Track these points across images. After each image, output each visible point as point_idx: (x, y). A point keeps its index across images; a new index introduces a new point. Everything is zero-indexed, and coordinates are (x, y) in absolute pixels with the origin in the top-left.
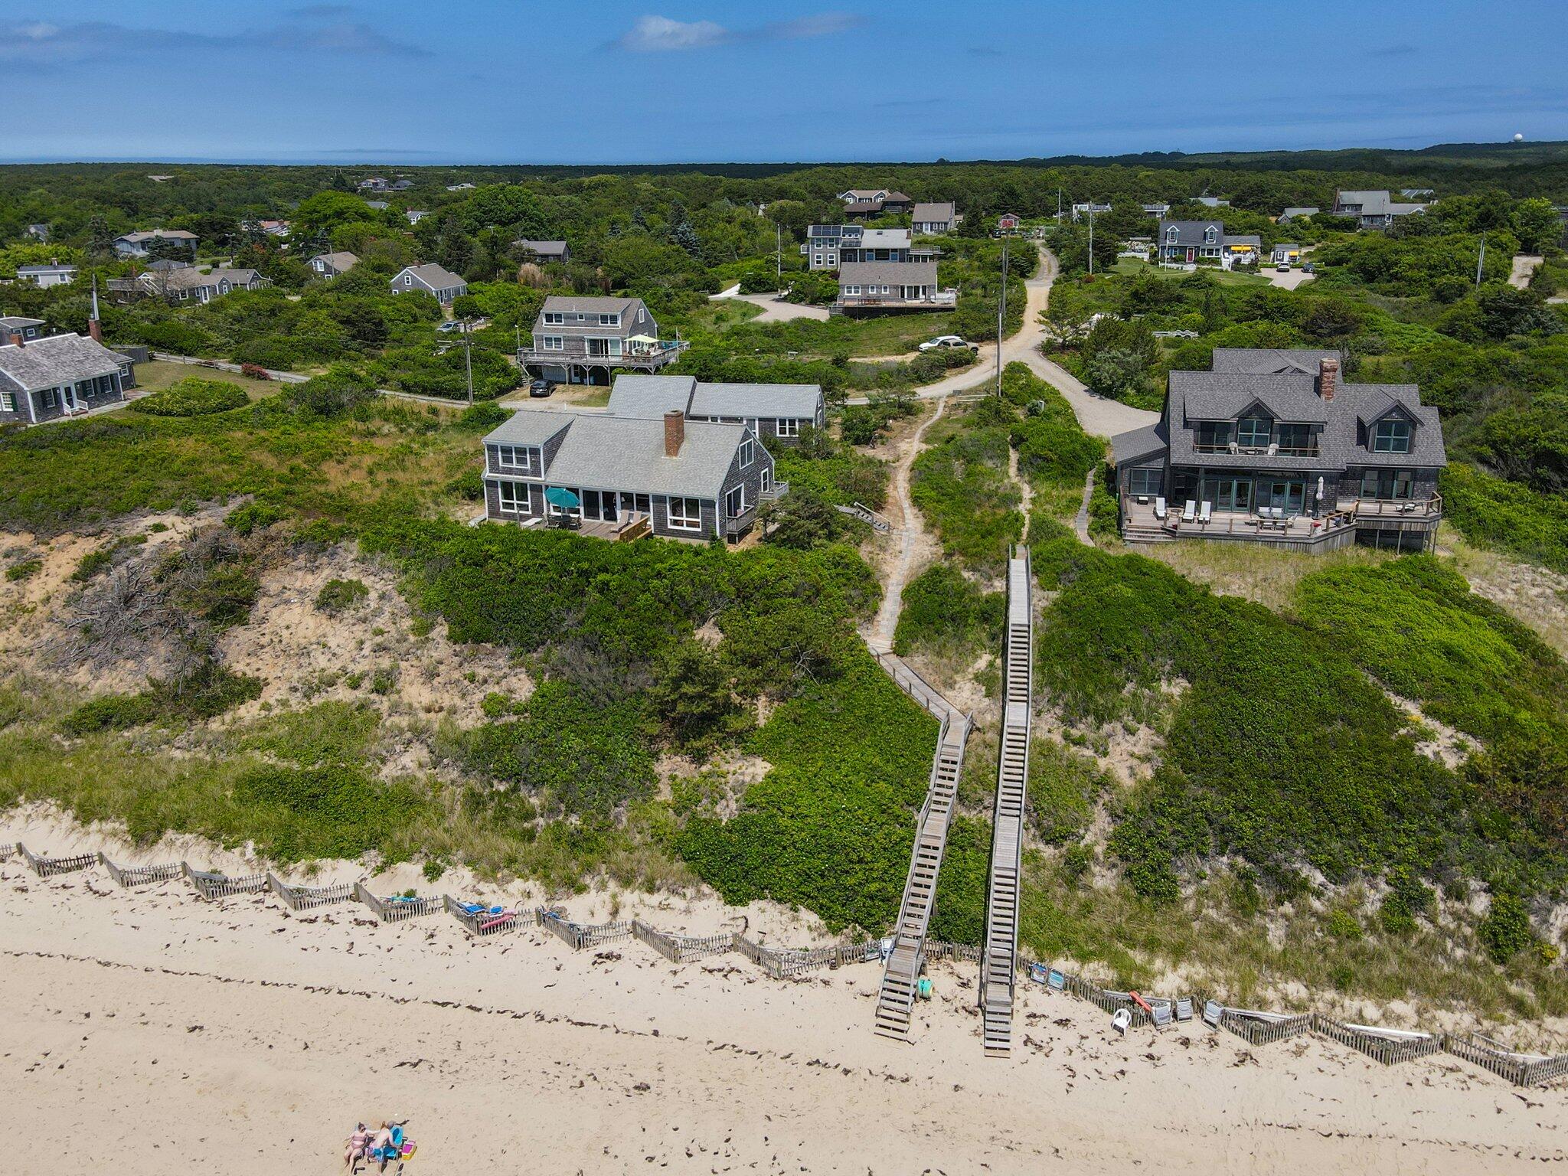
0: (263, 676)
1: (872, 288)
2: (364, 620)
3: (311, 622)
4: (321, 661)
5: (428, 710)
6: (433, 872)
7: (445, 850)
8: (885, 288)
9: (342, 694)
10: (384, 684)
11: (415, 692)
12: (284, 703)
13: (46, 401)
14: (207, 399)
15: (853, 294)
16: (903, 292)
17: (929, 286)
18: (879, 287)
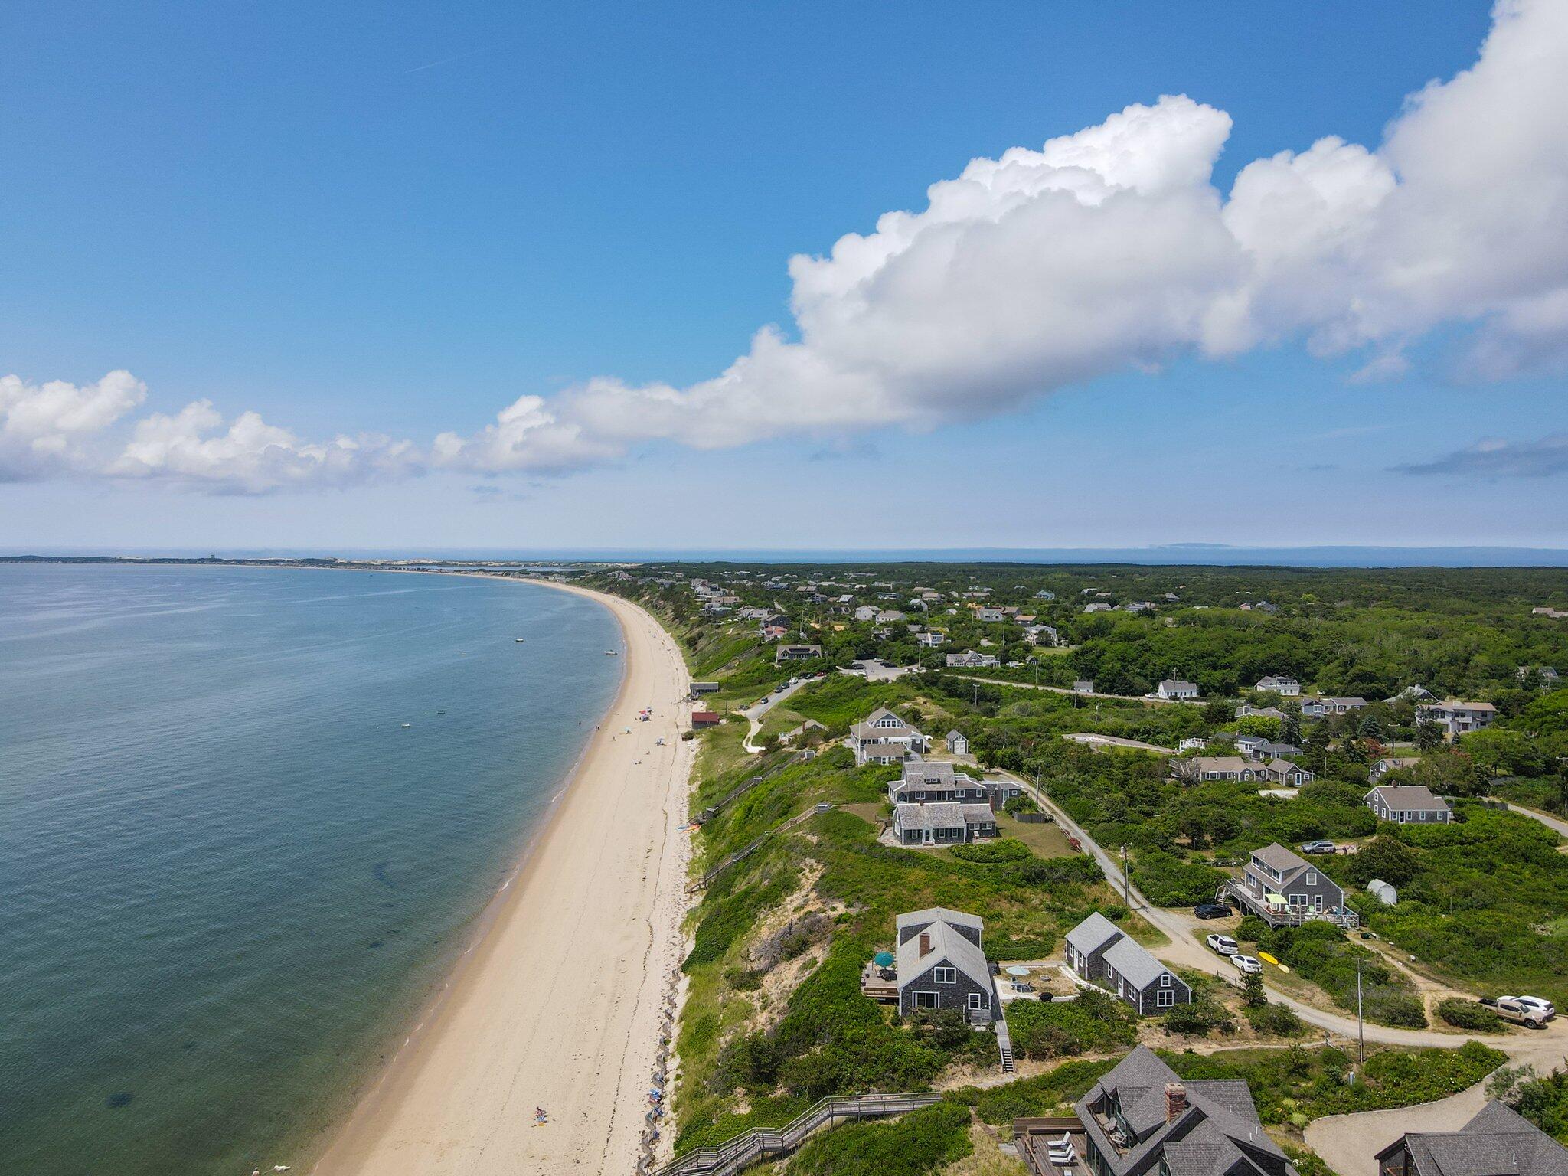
0: (764, 984)
2: (796, 979)
3: (794, 971)
4: (773, 988)
9: (758, 1005)
12: (751, 998)
13: (912, 836)
14: (993, 853)
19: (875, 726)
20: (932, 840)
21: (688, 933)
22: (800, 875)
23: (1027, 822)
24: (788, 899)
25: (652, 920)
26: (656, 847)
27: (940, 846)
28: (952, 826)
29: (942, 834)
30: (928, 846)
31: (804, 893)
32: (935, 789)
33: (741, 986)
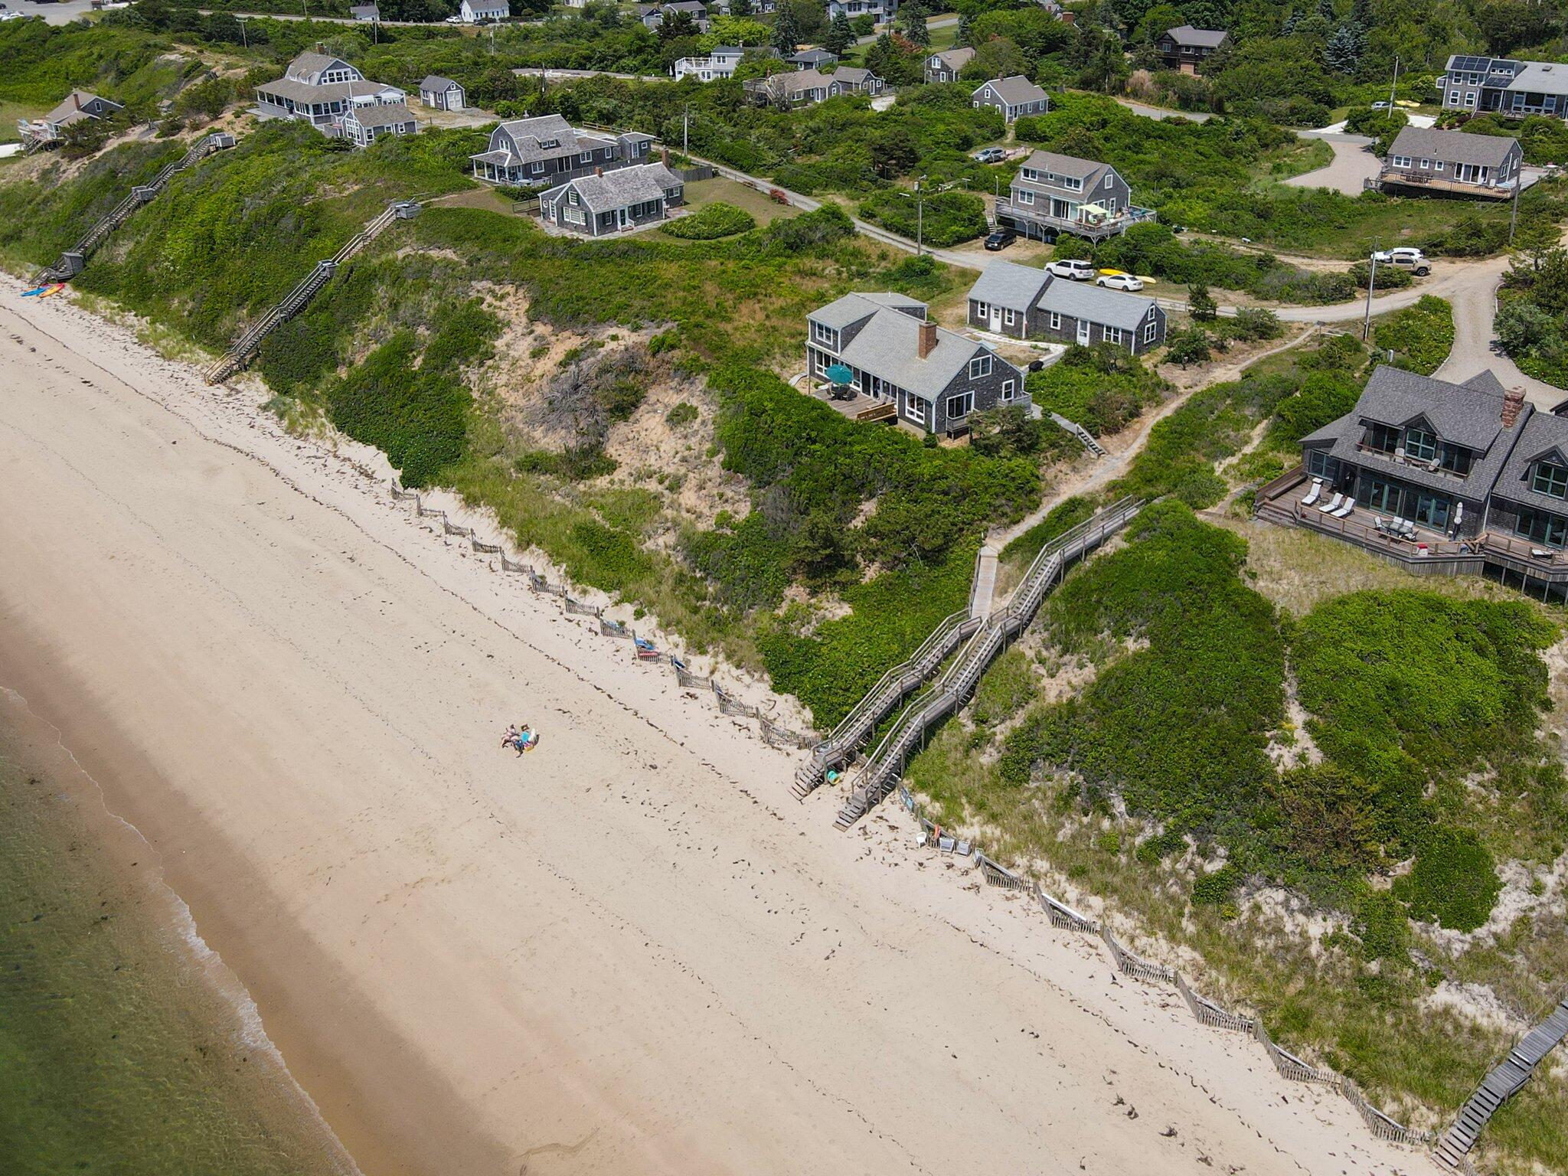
0: (620, 459)
1: (1425, 162)
2: (686, 437)
3: (660, 429)
4: (652, 460)
5: (688, 511)
6: (639, 615)
7: (651, 604)
8: (1440, 163)
9: (652, 486)
10: (676, 485)
11: (688, 497)
12: (622, 482)
13: (607, 220)
14: (717, 225)
15: (1402, 166)
16: (1459, 173)
17: (1492, 168)
18: (1433, 162)
19: (320, 82)
20: (629, 223)
21: (321, 435)
22: (484, 307)
24: (500, 344)
25: (211, 434)
27: (642, 228)
28: (648, 198)
29: (644, 211)
30: (626, 231)
31: (520, 330)
32: (556, 156)
33: (584, 474)
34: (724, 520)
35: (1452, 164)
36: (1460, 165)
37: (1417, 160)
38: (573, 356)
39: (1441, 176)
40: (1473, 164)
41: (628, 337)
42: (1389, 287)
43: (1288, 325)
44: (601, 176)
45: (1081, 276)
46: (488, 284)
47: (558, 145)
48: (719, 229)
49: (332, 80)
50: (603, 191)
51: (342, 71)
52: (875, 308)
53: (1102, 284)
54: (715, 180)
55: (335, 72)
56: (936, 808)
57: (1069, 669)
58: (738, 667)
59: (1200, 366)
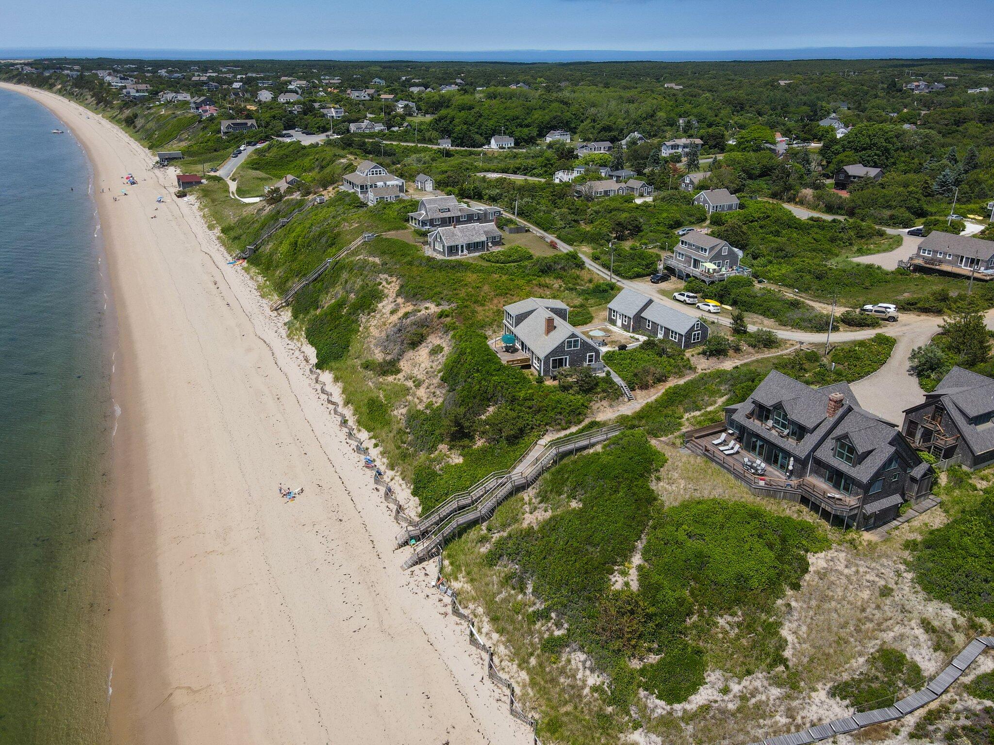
0: (403, 368)
1: (941, 253)
2: (433, 361)
3: (425, 356)
4: (415, 372)
5: (418, 398)
6: (376, 446)
7: (383, 441)
8: (950, 255)
9: (410, 384)
10: (418, 384)
11: (422, 392)
12: (399, 380)
13: (453, 250)
14: (510, 256)
15: (926, 255)
16: (962, 261)
17: (983, 260)
18: (945, 254)
19: (367, 175)
20: (465, 252)
21: (299, 340)
22: (380, 287)
23: (514, 233)
24: (380, 305)
25: (259, 334)
26: (219, 278)
27: (472, 255)
28: (478, 240)
29: (473, 247)
30: (463, 256)
31: (391, 299)
32: (447, 216)
33: (385, 373)
34: (429, 406)
35: (957, 256)
36: (962, 257)
37: (935, 252)
38: (406, 315)
39: (949, 262)
40: (970, 257)
41: (433, 308)
42: (863, 326)
43: (785, 341)
44: (455, 227)
45: (689, 302)
46: (386, 276)
47: (449, 211)
48: (510, 259)
49: (373, 174)
50: (453, 234)
51: (378, 170)
52: (537, 307)
53: (698, 308)
54: (528, 234)
55: (374, 170)
56: (449, 569)
57: (540, 510)
58: (403, 479)
59: (718, 359)
